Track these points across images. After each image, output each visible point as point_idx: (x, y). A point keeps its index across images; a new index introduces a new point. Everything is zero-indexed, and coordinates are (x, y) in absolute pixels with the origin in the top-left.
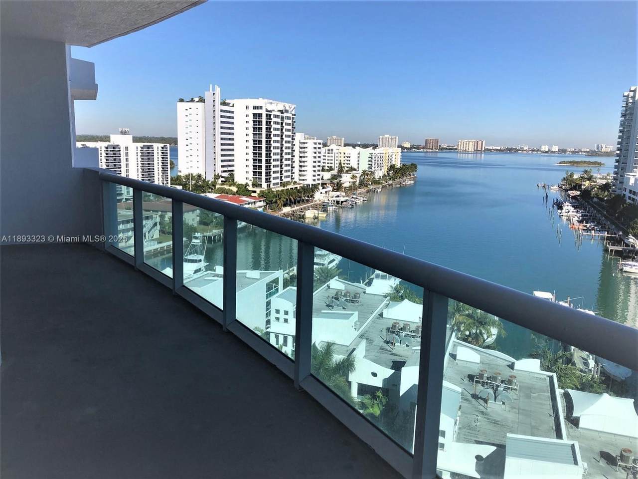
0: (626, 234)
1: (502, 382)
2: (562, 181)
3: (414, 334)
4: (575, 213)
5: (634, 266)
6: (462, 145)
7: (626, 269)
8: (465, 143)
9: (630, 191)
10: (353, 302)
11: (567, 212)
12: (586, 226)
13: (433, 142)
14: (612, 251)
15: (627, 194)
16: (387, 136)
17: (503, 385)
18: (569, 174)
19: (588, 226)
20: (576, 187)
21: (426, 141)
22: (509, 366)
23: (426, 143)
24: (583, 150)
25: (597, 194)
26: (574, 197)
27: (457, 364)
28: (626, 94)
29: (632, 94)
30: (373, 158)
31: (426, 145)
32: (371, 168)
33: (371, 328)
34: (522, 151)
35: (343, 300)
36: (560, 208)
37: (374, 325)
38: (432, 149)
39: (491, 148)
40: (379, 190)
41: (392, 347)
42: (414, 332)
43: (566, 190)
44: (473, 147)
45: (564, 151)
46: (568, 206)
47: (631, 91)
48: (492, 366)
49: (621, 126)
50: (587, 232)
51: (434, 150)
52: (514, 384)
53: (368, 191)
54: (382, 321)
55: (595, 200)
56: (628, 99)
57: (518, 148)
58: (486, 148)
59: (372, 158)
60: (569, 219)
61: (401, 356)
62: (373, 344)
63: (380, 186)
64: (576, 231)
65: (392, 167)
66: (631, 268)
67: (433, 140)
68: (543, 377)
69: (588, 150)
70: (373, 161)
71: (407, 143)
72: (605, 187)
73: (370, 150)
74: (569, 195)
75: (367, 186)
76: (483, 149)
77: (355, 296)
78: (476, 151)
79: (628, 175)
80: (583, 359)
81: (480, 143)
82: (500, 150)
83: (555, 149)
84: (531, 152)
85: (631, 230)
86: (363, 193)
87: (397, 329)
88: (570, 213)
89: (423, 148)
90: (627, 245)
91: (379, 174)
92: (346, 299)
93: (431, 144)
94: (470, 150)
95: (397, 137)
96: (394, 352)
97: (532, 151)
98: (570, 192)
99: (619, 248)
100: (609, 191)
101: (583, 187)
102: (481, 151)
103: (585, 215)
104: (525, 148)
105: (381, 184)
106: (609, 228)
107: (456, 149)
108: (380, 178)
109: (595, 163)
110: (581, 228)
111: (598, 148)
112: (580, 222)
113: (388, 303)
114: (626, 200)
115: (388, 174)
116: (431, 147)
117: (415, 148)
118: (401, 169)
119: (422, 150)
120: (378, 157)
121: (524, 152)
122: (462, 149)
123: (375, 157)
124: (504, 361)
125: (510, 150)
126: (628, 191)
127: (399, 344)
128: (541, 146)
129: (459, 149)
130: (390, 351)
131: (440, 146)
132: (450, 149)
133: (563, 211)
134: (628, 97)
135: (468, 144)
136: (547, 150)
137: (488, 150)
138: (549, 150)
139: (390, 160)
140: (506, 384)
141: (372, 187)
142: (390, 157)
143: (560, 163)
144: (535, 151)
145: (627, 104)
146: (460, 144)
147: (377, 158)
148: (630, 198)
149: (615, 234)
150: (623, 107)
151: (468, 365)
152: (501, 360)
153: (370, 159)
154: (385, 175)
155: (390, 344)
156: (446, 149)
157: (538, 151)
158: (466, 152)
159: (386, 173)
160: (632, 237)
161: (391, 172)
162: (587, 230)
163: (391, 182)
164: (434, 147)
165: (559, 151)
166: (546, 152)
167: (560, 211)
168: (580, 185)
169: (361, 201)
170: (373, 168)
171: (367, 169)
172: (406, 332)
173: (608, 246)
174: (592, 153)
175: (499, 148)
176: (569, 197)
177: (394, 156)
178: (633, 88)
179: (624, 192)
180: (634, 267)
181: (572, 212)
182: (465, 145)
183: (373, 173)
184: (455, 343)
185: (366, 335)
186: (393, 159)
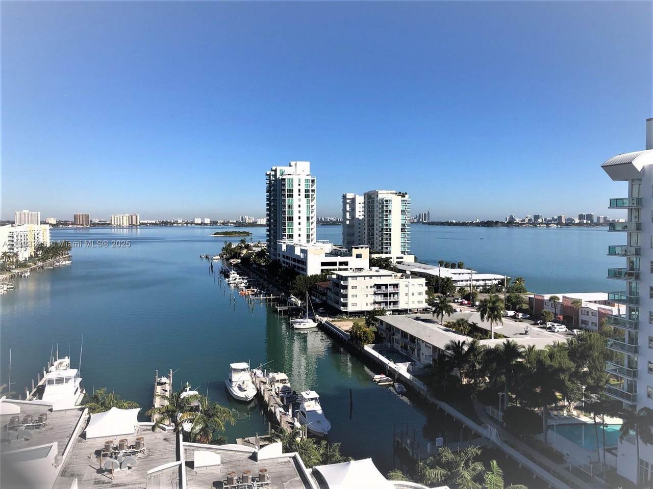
0: (288, 295)
1: (253, 480)
2: (222, 251)
3: (134, 450)
4: (241, 280)
5: (302, 322)
6: (116, 220)
7: (297, 326)
8: (118, 217)
9: (284, 256)
10: (38, 427)
11: (234, 280)
12: (253, 291)
13: (83, 218)
14: (281, 311)
15: (282, 259)
16: (26, 211)
17: (255, 484)
18: (228, 244)
19: (256, 291)
20: (236, 255)
21: (75, 216)
22: (250, 458)
23: (75, 219)
24: (231, 221)
25: (254, 261)
26: (236, 265)
27: (196, 473)
28: (268, 173)
29: (273, 173)
30: (15, 236)
31: (75, 220)
32: (13, 249)
33: (74, 457)
34: (178, 224)
35: (23, 428)
36: (227, 276)
37: (77, 451)
38: (82, 225)
39: (145, 222)
40: (28, 274)
41: (110, 476)
42: (133, 448)
43: (227, 259)
44: (128, 221)
45: (216, 223)
46: (233, 273)
47: (272, 170)
48: (234, 463)
49: (268, 200)
50: (256, 297)
51: (85, 226)
52: (266, 479)
53: (12, 277)
54: (85, 443)
55: (254, 266)
56: (270, 177)
57: (172, 222)
58: (141, 222)
59: (13, 237)
60: (237, 286)
61: (126, 485)
62: (83, 480)
63: (28, 269)
64: (246, 296)
65: (41, 247)
66: (300, 324)
67: (83, 215)
68: (286, 460)
69: (235, 222)
70: (15, 241)
71: (52, 219)
72: (261, 254)
73: (8, 228)
74: (231, 263)
75: (10, 271)
76: (138, 224)
77: (40, 419)
78: (132, 226)
79: (280, 242)
80: (289, 423)
81: (134, 217)
82: (155, 224)
83: (207, 221)
84: (185, 225)
85: (291, 290)
86: (6, 279)
87: (111, 450)
88: (237, 280)
89: (71, 224)
90: (291, 305)
91: (24, 255)
92: (27, 426)
93: (81, 219)
94: (125, 224)
95: (39, 213)
96: (114, 482)
97: (187, 223)
98: (231, 261)
99: (286, 308)
100: (264, 258)
101: (242, 255)
102: (136, 225)
103: (251, 281)
104: (179, 222)
105: (29, 266)
106: (272, 291)
107: (109, 224)
108: (26, 260)
109: (244, 233)
110: (250, 293)
111: (242, 220)
112: (247, 288)
113: (88, 416)
114: (281, 264)
115: (36, 255)
116: (81, 223)
117: (62, 224)
118: (51, 248)
119: (71, 226)
120: (21, 236)
121: (179, 225)
122: (116, 223)
123: (17, 236)
124: (244, 454)
125: (165, 224)
126: (281, 256)
127: (119, 469)
128: (194, 219)
129: (113, 223)
130: (109, 483)
131: (91, 221)
132: (102, 224)
133: (231, 279)
134: (269, 175)
135: (121, 219)
136: (200, 223)
137: (143, 224)
138: (202, 223)
139: (36, 238)
140: (257, 482)
141: (17, 271)
142: (36, 235)
143: (215, 234)
144: (189, 223)
145: (270, 182)
146: (113, 218)
147: (19, 237)
148: (284, 262)
149: (278, 295)
150: (267, 184)
151: (209, 470)
152: (240, 453)
153: (11, 239)
154: (31, 255)
155: (106, 473)
156: (98, 224)
157: (192, 223)
158: (120, 227)
159: (33, 254)
160: (292, 296)
161: (40, 253)
162: (256, 295)
163: (40, 264)
164: (84, 223)
165: (211, 223)
166: (199, 224)
167: (227, 279)
168: (240, 253)
169: (5, 289)
170: (15, 248)
171: (8, 251)
172: (124, 451)
173: (276, 307)
174: (239, 224)
175: (154, 222)
176: (232, 266)
177: (41, 234)
178: (274, 168)
179: (278, 258)
180: (302, 324)
181: (239, 279)
182: (119, 220)
183: (16, 255)
184: (186, 448)
185: (69, 470)
186: (41, 237)
